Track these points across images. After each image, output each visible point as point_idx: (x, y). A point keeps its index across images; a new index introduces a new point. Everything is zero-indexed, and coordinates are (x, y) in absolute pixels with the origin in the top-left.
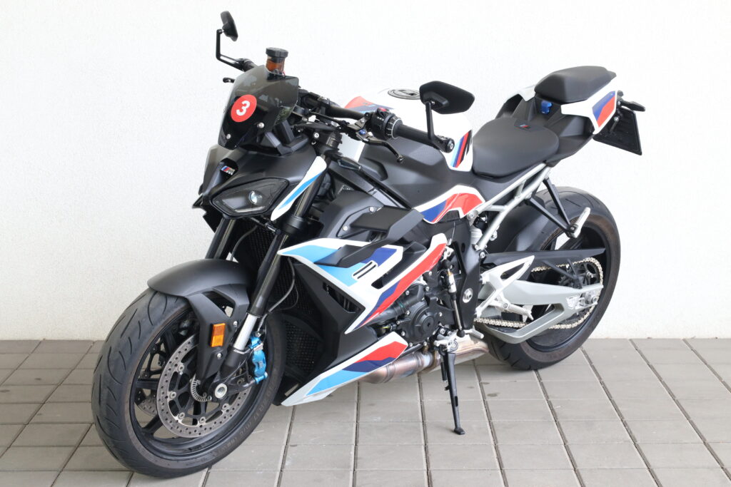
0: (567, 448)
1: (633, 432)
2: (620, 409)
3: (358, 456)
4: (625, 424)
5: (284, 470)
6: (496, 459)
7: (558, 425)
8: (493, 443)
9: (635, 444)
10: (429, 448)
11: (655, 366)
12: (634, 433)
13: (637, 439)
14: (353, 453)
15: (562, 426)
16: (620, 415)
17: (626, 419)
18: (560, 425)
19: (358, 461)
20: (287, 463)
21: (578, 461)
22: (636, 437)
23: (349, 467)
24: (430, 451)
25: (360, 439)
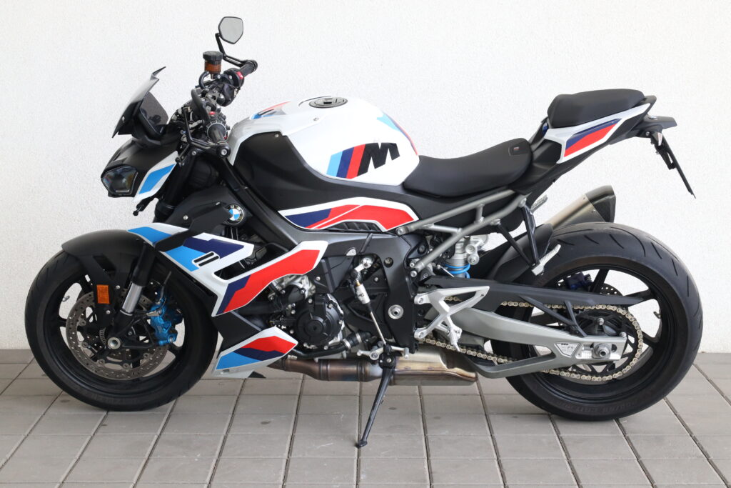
0: (640, 463)
1: (704, 447)
2: (687, 424)
3: (433, 470)
4: (695, 440)
5: (360, 484)
6: (572, 475)
7: (628, 439)
8: (565, 457)
9: (708, 459)
10: (503, 462)
11: (714, 381)
12: (706, 448)
13: (710, 455)
14: (426, 467)
15: (632, 441)
16: (688, 430)
17: (695, 434)
18: (629, 440)
19: (434, 475)
20: (362, 477)
21: (654, 476)
22: (708, 452)
23: (425, 481)
24: (504, 466)
25: (432, 453)
